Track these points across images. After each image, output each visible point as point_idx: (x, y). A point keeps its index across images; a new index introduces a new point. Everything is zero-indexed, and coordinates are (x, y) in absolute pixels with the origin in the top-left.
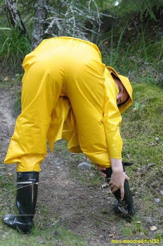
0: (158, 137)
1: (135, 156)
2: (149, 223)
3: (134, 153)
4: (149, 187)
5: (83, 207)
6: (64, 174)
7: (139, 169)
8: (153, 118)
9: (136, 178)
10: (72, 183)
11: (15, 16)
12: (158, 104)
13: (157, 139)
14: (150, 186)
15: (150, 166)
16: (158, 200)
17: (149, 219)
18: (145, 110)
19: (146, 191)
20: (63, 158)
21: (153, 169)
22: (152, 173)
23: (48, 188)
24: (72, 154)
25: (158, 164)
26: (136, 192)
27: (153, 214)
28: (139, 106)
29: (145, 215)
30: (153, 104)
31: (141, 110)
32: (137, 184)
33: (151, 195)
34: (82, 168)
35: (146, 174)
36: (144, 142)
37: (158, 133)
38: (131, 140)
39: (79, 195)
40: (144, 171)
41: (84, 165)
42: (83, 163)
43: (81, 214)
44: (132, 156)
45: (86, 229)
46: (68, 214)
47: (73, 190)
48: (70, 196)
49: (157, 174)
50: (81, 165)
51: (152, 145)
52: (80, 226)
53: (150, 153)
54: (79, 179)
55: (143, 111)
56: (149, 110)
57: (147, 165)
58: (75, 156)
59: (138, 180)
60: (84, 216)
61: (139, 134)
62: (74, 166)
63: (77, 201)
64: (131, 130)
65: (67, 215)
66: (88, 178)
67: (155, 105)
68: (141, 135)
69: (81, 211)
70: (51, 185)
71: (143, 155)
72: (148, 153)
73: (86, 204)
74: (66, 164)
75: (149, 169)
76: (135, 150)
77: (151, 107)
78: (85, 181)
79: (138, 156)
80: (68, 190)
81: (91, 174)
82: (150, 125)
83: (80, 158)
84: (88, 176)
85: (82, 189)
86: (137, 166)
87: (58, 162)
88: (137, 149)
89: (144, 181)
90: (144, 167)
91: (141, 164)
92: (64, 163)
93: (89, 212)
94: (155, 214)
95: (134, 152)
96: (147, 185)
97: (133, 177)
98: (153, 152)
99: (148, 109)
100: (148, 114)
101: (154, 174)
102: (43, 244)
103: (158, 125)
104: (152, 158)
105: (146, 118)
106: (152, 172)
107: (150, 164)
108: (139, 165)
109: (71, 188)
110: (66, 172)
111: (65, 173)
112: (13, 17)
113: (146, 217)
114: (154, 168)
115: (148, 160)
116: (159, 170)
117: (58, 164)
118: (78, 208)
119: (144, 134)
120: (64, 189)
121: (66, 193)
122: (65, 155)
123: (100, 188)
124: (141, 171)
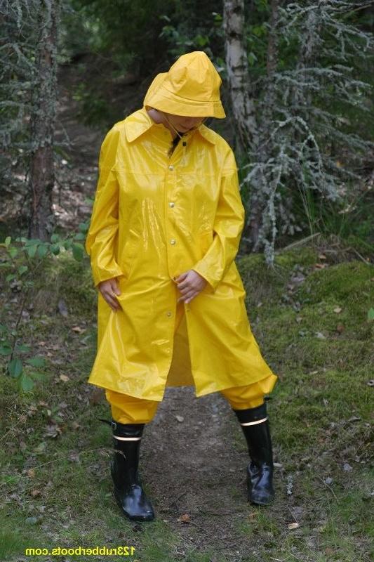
1: (336, 402)
7: (333, 425)
9: (322, 440)
11: (252, 138)
15: (352, 421)
21: (354, 427)
22: (349, 434)
25: (365, 418)
32: (318, 451)
35: (339, 435)
36: (362, 379)
38: (343, 374)
40: (340, 429)
44: (330, 403)
49: (356, 435)
53: (363, 398)
57: (348, 419)
59: (323, 445)
61: (360, 363)
71: (349, 402)
72: (359, 397)
74: (228, 411)
75: (347, 426)
76: (339, 393)
86: (332, 420)
88: (344, 390)
89: (333, 446)
90: (343, 422)
91: (340, 417)
92: (224, 410)
95: (337, 395)
96: (335, 453)
97: (317, 439)
98: (368, 397)
101: (352, 435)
104: (362, 406)
106: (350, 431)
107: (354, 418)
108: (337, 418)
111: (218, 427)
112: (249, 139)
114: (356, 424)
115: (354, 411)
116: (361, 429)
117: (216, 410)
124: (335, 428)
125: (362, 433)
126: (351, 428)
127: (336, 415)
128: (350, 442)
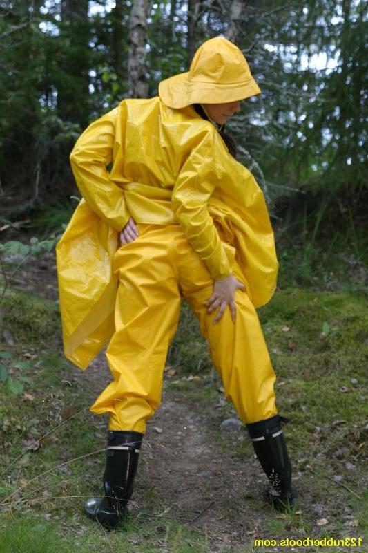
0: (356, 378)
1: (315, 408)
2: (316, 514)
3: (314, 404)
4: (331, 458)
5: (216, 489)
6: (197, 437)
7: (318, 429)
8: (350, 348)
9: (311, 443)
10: (208, 451)
12: (359, 325)
13: (354, 381)
14: (334, 456)
15: (336, 424)
16: (338, 478)
17: (319, 508)
18: (339, 336)
19: (323, 464)
20: (200, 413)
21: (341, 429)
22: (339, 435)
23: (166, 459)
24: (215, 406)
25: (349, 420)
26: (308, 466)
27: (327, 499)
28: (330, 329)
29: (314, 502)
30: (353, 326)
31: (332, 335)
32: (312, 453)
33: (331, 470)
34: (227, 428)
35: (328, 437)
36: (332, 386)
37: (356, 372)
38: (311, 383)
39: (214, 469)
40: (326, 432)
41: (230, 424)
42: (229, 420)
43: (210, 500)
44: (309, 409)
45: (213, 523)
46: (190, 500)
47: (207, 461)
48: (200, 470)
49: (346, 436)
50: (226, 422)
51: (343, 391)
52: (206, 518)
53: (340, 403)
54: (220, 445)
55: (336, 338)
56: (345, 337)
57: (332, 422)
58: (219, 409)
59: (314, 447)
60: (214, 503)
61: (326, 373)
62: (214, 425)
63: (209, 479)
64: (314, 367)
65: (187, 501)
66: (234, 443)
67: (354, 328)
68: (330, 375)
69: (212, 495)
70: (173, 453)
71: (328, 407)
72: (336, 403)
73: (222, 484)
74: (204, 422)
75: (333, 429)
76: (315, 400)
77: (348, 330)
78: (229, 448)
79: (319, 409)
80: (198, 463)
81: (241, 438)
82: (344, 360)
83: (227, 413)
84: (235, 441)
85: (221, 461)
86: (316, 425)
87: (191, 418)
88: (319, 396)
89: (325, 448)
90: (327, 425)
91: (323, 422)
92: (200, 421)
93: (223, 496)
94: (330, 501)
95: (313, 401)
96: (328, 455)
97: (307, 442)
98: (345, 403)
99: (343, 334)
100: (343, 342)
101: (341, 437)
102: (137, 544)
103: (357, 359)
104: (341, 411)
105: (339, 347)
106: (338, 433)
107: (338, 422)
108: (320, 423)
109: (205, 459)
110: (201, 434)
111: (199, 436)
113: (314, 505)
114: (342, 427)
115: (334, 416)
116: (350, 430)
117: (192, 421)
118: (208, 490)
119: (333, 374)
120: (192, 461)
121: (194, 466)
122: (205, 407)
123: (251, 460)
124: (321, 432)
125: (352, 434)
126: (339, 431)
127: (318, 420)
128: (341, 443)
